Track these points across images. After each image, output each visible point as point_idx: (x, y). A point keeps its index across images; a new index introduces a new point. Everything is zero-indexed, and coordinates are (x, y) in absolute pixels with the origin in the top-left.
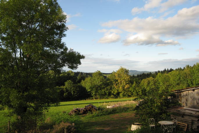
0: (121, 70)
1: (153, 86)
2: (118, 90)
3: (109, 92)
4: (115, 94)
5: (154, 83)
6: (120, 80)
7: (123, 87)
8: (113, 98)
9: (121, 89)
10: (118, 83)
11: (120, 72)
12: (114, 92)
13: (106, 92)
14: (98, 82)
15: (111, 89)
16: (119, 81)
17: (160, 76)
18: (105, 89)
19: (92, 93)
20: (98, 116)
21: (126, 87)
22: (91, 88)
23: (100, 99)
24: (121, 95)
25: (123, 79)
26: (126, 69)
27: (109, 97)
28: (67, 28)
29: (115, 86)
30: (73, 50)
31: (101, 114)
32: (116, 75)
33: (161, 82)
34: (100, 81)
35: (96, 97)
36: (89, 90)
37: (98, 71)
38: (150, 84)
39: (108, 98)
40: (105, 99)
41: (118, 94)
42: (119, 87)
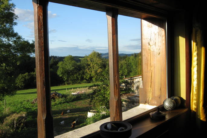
0: (93, 53)
1: (125, 69)
2: (90, 75)
3: (81, 77)
4: (87, 78)
5: (127, 67)
6: (93, 64)
7: (96, 72)
8: (86, 82)
9: (93, 74)
10: (91, 68)
11: (93, 56)
12: (86, 77)
13: (78, 77)
14: (69, 67)
15: (83, 73)
16: (91, 65)
17: (133, 60)
18: (78, 74)
19: (64, 78)
20: (60, 103)
21: (98, 71)
22: (62, 73)
23: (72, 84)
24: (94, 79)
25: (96, 63)
26: (98, 53)
27: (82, 82)
28: (17, 16)
29: (87, 70)
30: (24, 39)
31: (65, 101)
32: (88, 59)
33: (134, 66)
34: (72, 66)
35: (68, 83)
36: (61, 76)
37: (69, 55)
38: (123, 68)
39: (80, 84)
40: (78, 84)
41: (91, 78)
42: (92, 71)
